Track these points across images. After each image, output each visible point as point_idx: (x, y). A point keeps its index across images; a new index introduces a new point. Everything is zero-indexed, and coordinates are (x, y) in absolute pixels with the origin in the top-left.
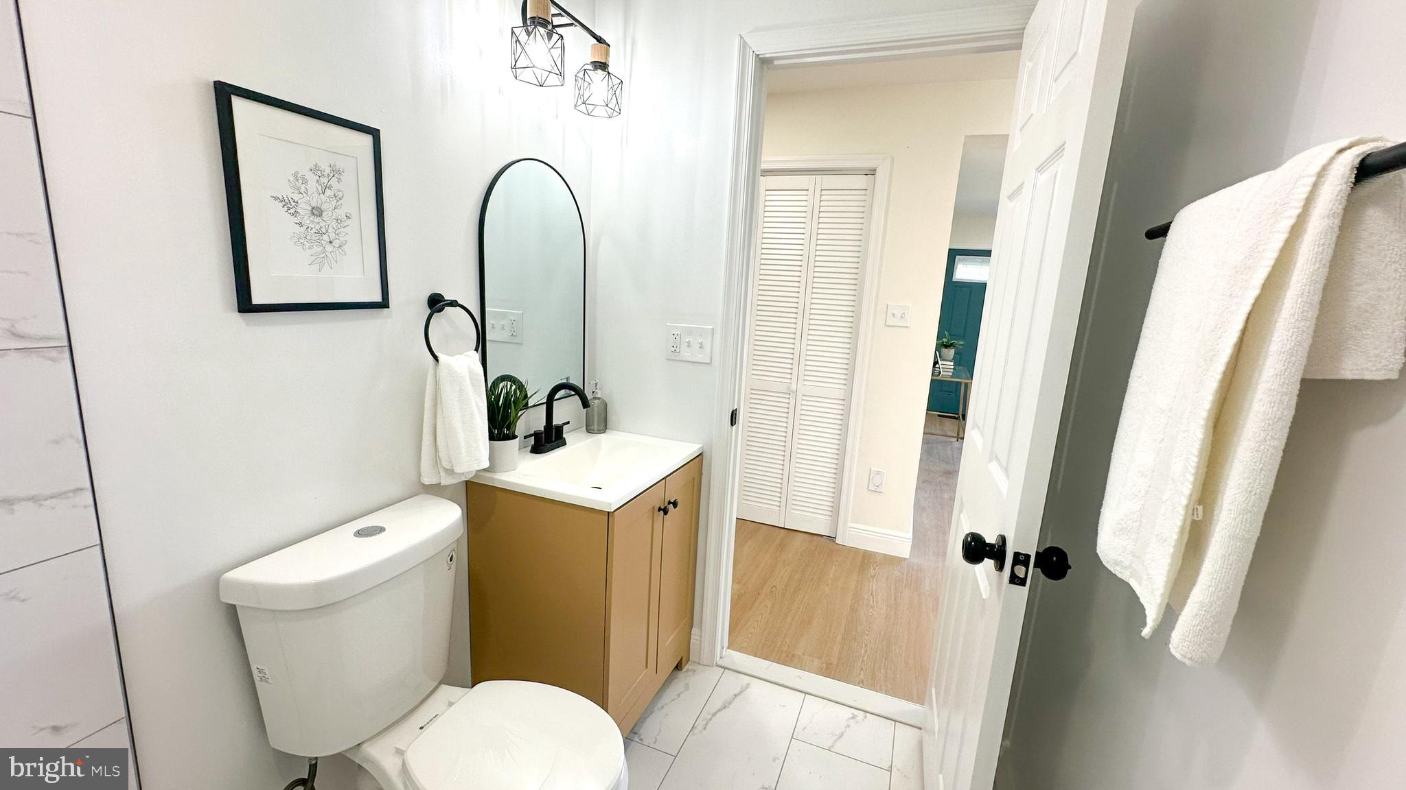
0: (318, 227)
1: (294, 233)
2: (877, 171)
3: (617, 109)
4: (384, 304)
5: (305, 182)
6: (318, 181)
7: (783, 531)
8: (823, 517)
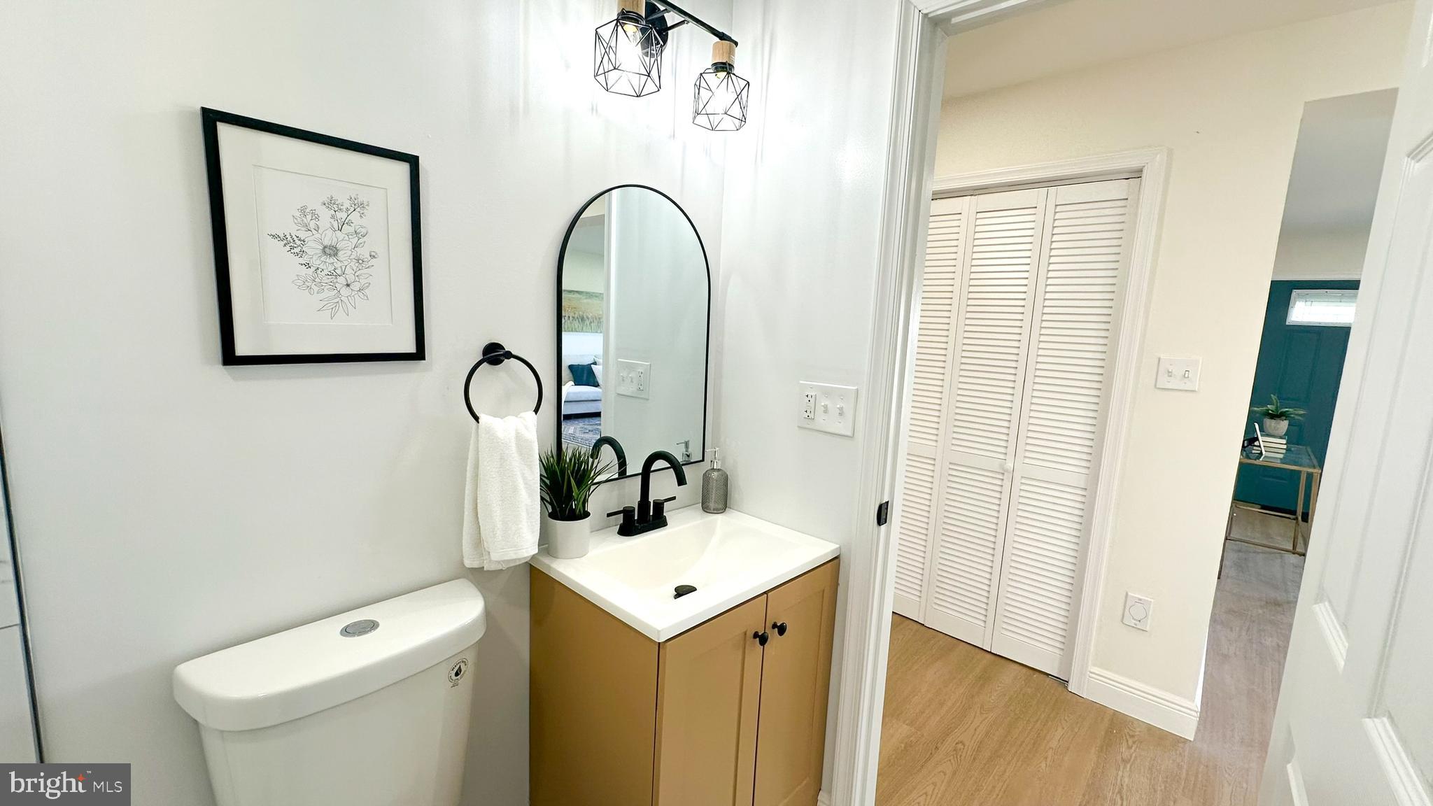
0: (330, 268)
1: (297, 275)
2: (1145, 171)
3: (744, 120)
4: (419, 354)
5: (316, 217)
6: (333, 217)
7: (989, 656)
8: (1051, 649)
